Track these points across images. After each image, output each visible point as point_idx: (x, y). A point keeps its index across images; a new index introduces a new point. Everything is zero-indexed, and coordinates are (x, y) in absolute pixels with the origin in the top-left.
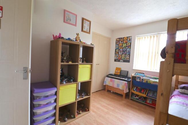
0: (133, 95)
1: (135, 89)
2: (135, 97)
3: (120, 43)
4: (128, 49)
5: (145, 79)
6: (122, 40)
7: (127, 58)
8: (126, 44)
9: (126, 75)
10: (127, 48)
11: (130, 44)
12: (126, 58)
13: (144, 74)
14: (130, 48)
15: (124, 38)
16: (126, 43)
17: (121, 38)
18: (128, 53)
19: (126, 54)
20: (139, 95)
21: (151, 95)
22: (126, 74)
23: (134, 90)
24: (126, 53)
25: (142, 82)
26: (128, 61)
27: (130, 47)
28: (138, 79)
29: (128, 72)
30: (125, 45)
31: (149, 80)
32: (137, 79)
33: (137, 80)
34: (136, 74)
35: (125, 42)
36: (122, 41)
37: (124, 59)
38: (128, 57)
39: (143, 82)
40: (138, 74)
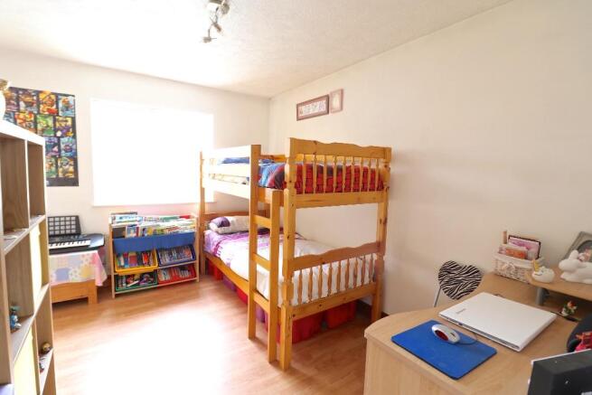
0: (120, 282)
1: (122, 264)
2: (127, 283)
3: (19, 110)
4: (64, 140)
5: (149, 227)
6: (28, 99)
7: (65, 172)
8: (55, 121)
9: (74, 231)
10: (59, 134)
11: (69, 123)
12: (60, 170)
13: (136, 213)
14: (74, 137)
15: (38, 93)
16: (54, 114)
17: (25, 91)
18: (69, 154)
19: (60, 157)
20: (134, 275)
21: (168, 261)
22: (73, 227)
23: (123, 267)
24: (60, 151)
25: (143, 235)
26: (74, 182)
27: (74, 132)
28: (132, 231)
29: (77, 217)
30: (50, 122)
31: (158, 225)
32: (129, 232)
33: (127, 236)
34: (117, 220)
35: (48, 110)
36: (29, 105)
37: (54, 176)
38: (71, 169)
39: (146, 235)
40: (121, 218)
